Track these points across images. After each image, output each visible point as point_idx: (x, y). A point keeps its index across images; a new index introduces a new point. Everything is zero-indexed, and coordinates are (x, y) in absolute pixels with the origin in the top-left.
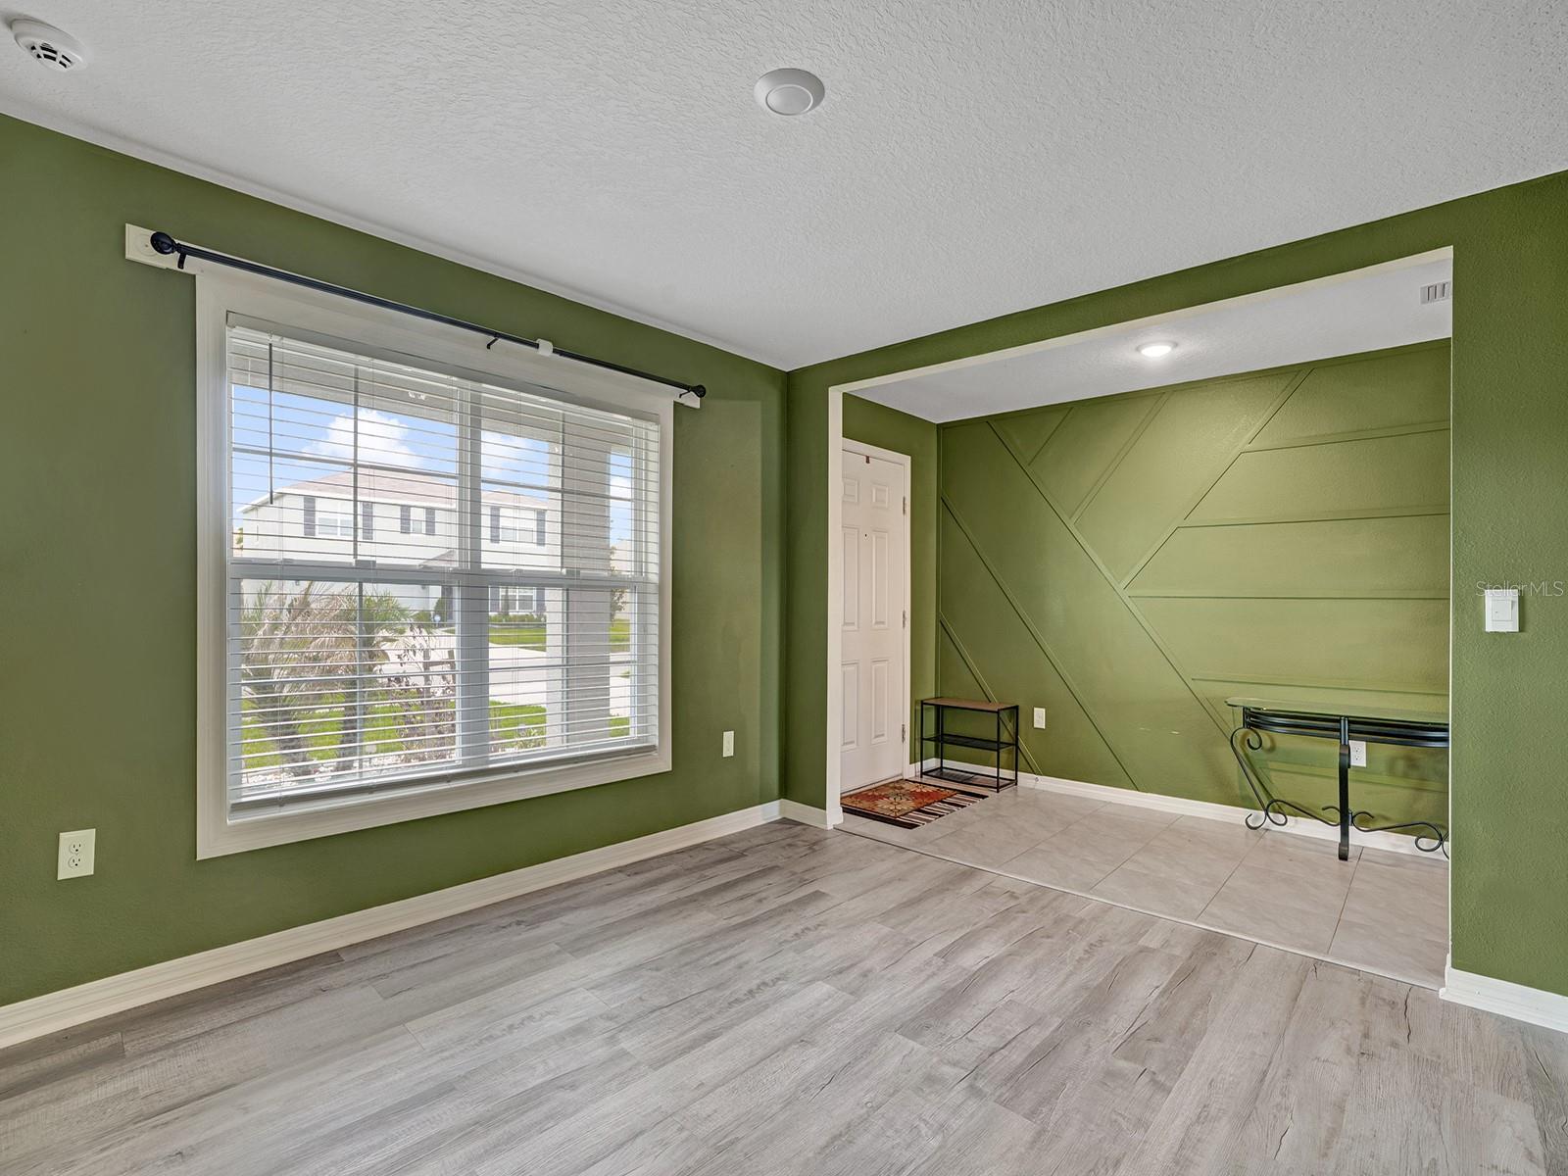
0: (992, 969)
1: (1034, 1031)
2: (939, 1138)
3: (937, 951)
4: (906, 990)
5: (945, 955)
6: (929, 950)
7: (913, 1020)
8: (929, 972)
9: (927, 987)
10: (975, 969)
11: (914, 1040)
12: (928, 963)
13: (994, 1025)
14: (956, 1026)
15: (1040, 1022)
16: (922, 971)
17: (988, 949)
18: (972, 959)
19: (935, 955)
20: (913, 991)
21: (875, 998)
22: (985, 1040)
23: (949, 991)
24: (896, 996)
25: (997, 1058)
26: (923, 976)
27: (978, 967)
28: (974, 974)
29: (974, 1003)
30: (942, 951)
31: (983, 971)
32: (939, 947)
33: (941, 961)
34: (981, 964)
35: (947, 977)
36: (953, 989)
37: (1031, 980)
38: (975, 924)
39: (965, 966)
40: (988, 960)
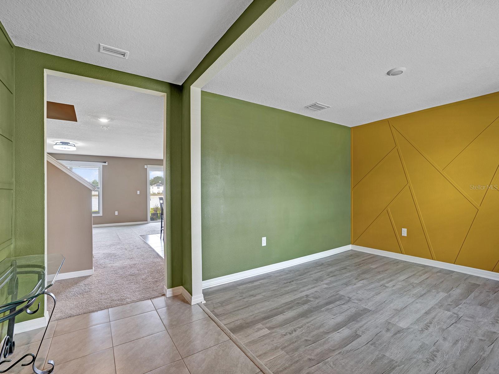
0: (338, 327)
1: (331, 308)
2: (358, 292)
3: (360, 338)
4: (370, 322)
5: (356, 336)
6: (363, 339)
7: (367, 313)
8: (363, 328)
9: (363, 323)
10: (344, 328)
11: (365, 308)
12: (363, 332)
13: (342, 310)
14: (353, 310)
15: (328, 309)
16: (366, 329)
17: (337, 337)
18: (345, 332)
19: (361, 336)
20: (368, 322)
21: (380, 321)
22: (345, 307)
23: (355, 320)
24: (373, 321)
25: (343, 303)
26: (365, 327)
27: (343, 329)
28: (345, 325)
29: (347, 316)
30: (358, 338)
31: (341, 327)
32: (359, 339)
33: (359, 333)
34: (341, 330)
35: (355, 326)
36: (353, 321)
37: (324, 322)
38: (339, 353)
39: (348, 330)
40: (338, 331)
